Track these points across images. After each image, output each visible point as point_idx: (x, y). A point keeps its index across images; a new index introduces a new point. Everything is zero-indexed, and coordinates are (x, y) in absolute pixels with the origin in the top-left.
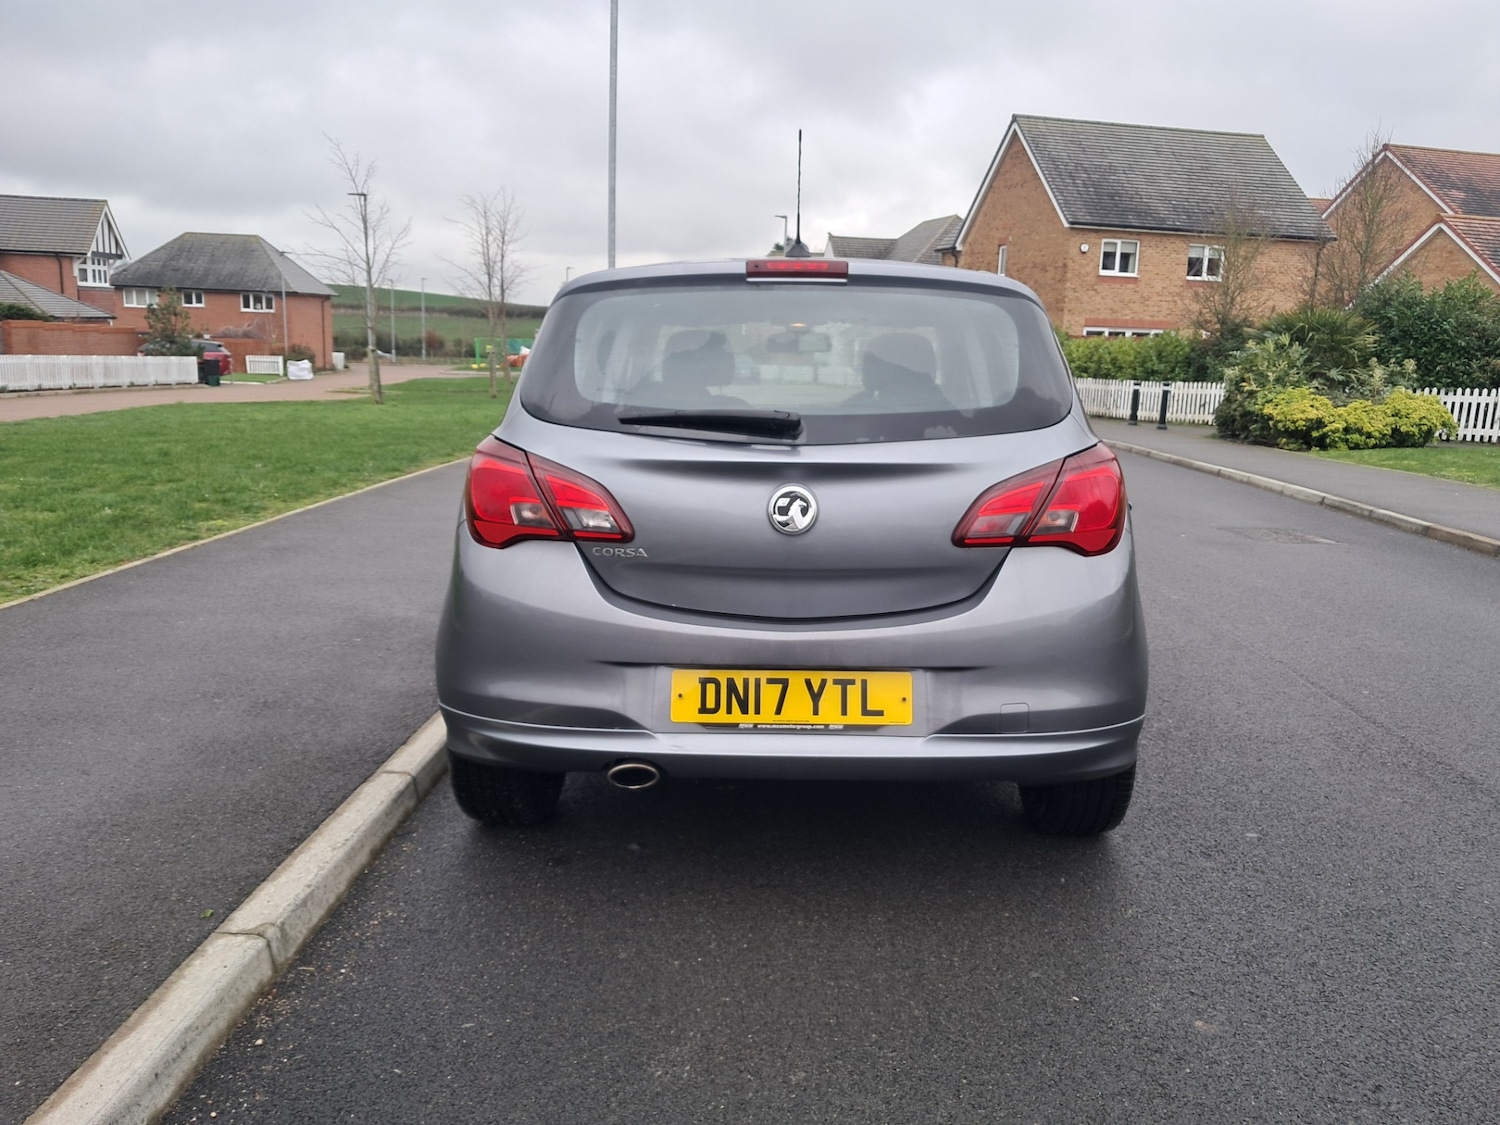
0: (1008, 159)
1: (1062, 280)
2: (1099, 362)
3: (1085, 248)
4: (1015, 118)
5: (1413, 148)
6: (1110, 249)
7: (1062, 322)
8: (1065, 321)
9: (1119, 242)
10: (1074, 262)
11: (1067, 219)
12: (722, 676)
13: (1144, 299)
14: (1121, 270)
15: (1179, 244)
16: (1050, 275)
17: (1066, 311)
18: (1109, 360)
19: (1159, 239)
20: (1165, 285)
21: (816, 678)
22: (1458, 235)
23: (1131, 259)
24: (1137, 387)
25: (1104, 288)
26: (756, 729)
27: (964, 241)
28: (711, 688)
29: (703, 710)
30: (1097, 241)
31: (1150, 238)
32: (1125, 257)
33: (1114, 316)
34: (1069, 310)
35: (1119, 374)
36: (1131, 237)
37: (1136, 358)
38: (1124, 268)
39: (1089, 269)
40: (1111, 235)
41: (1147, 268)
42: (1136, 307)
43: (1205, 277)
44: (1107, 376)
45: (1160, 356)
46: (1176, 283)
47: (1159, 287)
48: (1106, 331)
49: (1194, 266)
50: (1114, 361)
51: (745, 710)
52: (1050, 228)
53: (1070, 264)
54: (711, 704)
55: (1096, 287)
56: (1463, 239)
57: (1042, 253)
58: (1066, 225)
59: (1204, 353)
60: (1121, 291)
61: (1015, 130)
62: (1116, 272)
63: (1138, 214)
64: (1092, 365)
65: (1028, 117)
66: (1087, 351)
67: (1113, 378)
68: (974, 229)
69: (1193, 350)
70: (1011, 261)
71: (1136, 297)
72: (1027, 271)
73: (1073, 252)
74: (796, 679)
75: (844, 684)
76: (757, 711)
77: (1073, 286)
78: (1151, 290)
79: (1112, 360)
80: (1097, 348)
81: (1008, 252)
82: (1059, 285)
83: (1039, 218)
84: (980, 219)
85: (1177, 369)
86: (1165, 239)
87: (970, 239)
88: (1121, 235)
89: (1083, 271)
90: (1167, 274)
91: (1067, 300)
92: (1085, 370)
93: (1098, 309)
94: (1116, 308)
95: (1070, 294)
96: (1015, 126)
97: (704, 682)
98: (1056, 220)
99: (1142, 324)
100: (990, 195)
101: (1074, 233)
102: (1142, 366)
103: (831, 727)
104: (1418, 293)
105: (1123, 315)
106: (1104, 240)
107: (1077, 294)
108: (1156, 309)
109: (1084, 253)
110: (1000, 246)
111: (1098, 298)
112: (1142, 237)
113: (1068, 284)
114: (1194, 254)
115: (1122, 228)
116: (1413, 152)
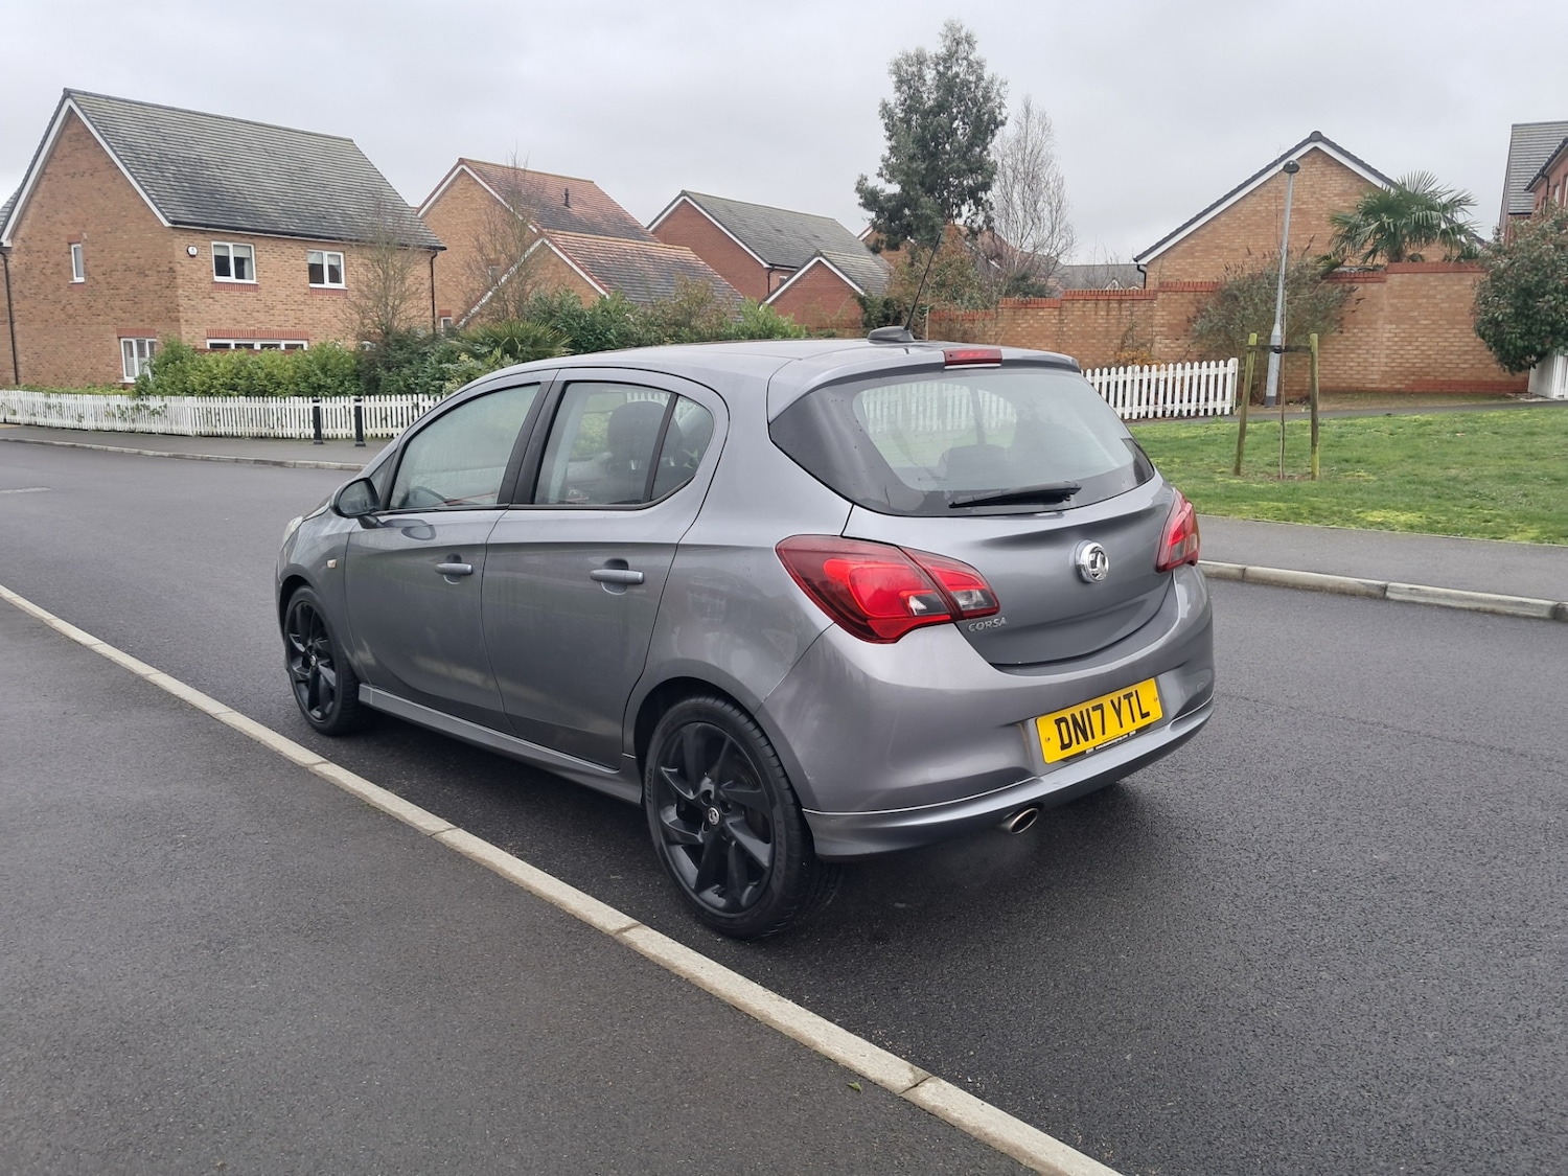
0: (64, 141)
1: (172, 285)
2: (250, 377)
3: (193, 251)
4: (67, 94)
5: (485, 163)
6: (222, 253)
7: (180, 333)
8: (183, 333)
9: (230, 245)
10: (182, 266)
11: (166, 218)
12: (1066, 714)
13: (269, 309)
14: (237, 278)
15: (297, 249)
16: (153, 279)
17: (182, 321)
18: (262, 375)
19: (274, 243)
20: (288, 293)
21: (1114, 696)
22: (560, 250)
23: (246, 263)
24: (317, 404)
25: (221, 295)
26: (1096, 751)
27: (12, 236)
28: (1063, 725)
29: (1064, 747)
30: (205, 243)
31: (264, 242)
32: (240, 262)
33: (238, 327)
34: (186, 321)
35: (279, 391)
36: (243, 240)
37: (295, 372)
38: (240, 275)
39: (201, 275)
40: (219, 237)
41: (266, 274)
42: (261, 316)
43: (327, 284)
44: (263, 393)
45: (324, 369)
46: (300, 290)
47: (282, 294)
48: (233, 343)
49: (315, 273)
50: (270, 376)
51: (1086, 739)
52: (142, 227)
53: (178, 267)
54: (1066, 741)
55: (212, 295)
56: (565, 253)
57: (135, 255)
58: (167, 224)
59: (372, 365)
60: (241, 299)
61: (70, 110)
62: (232, 279)
63: (247, 215)
64: (242, 382)
65: (85, 94)
66: (230, 367)
67: (272, 395)
68: (26, 223)
69: (359, 363)
70: (90, 263)
71: (259, 306)
72: (117, 276)
73: (180, 255)
74: (1106, 701)
75: (1128, 697)
76: (1093, 737)
77: (187, 294)
78: (274, 298)
79: (267, 375)
80: (243, 363)
81: (84, 252)
82: (167, 292)
83: (124, 213)
84: (32, 211)
85: (346, 383)
86: (280, 243)
87: (21, 234)
88: (232, 238)
89: (195, 277)
90: (289, 282)
91: (181, 309)
92: (234, 388)
93: (220, 319)
94: (239, 318)
95: (183, 302)
96: (69, 102)
97: (1058, 722)
98: (148, 217)
99: (269, 334)
100: (44, 184)
101: (177, 233)
102: (306, 382)
103: (1131, 734)
104: (578, 307)
105: (249, 326)
106: (213, 243)
107: (192, 303)
108: (282, 318)
109: (193, 256)
110: (70, 244)
111: (217, 307)
112: (256, 241)
113: (180, 291)
114: (313, 259)
115: (235, 231)
116: (486, 168)
